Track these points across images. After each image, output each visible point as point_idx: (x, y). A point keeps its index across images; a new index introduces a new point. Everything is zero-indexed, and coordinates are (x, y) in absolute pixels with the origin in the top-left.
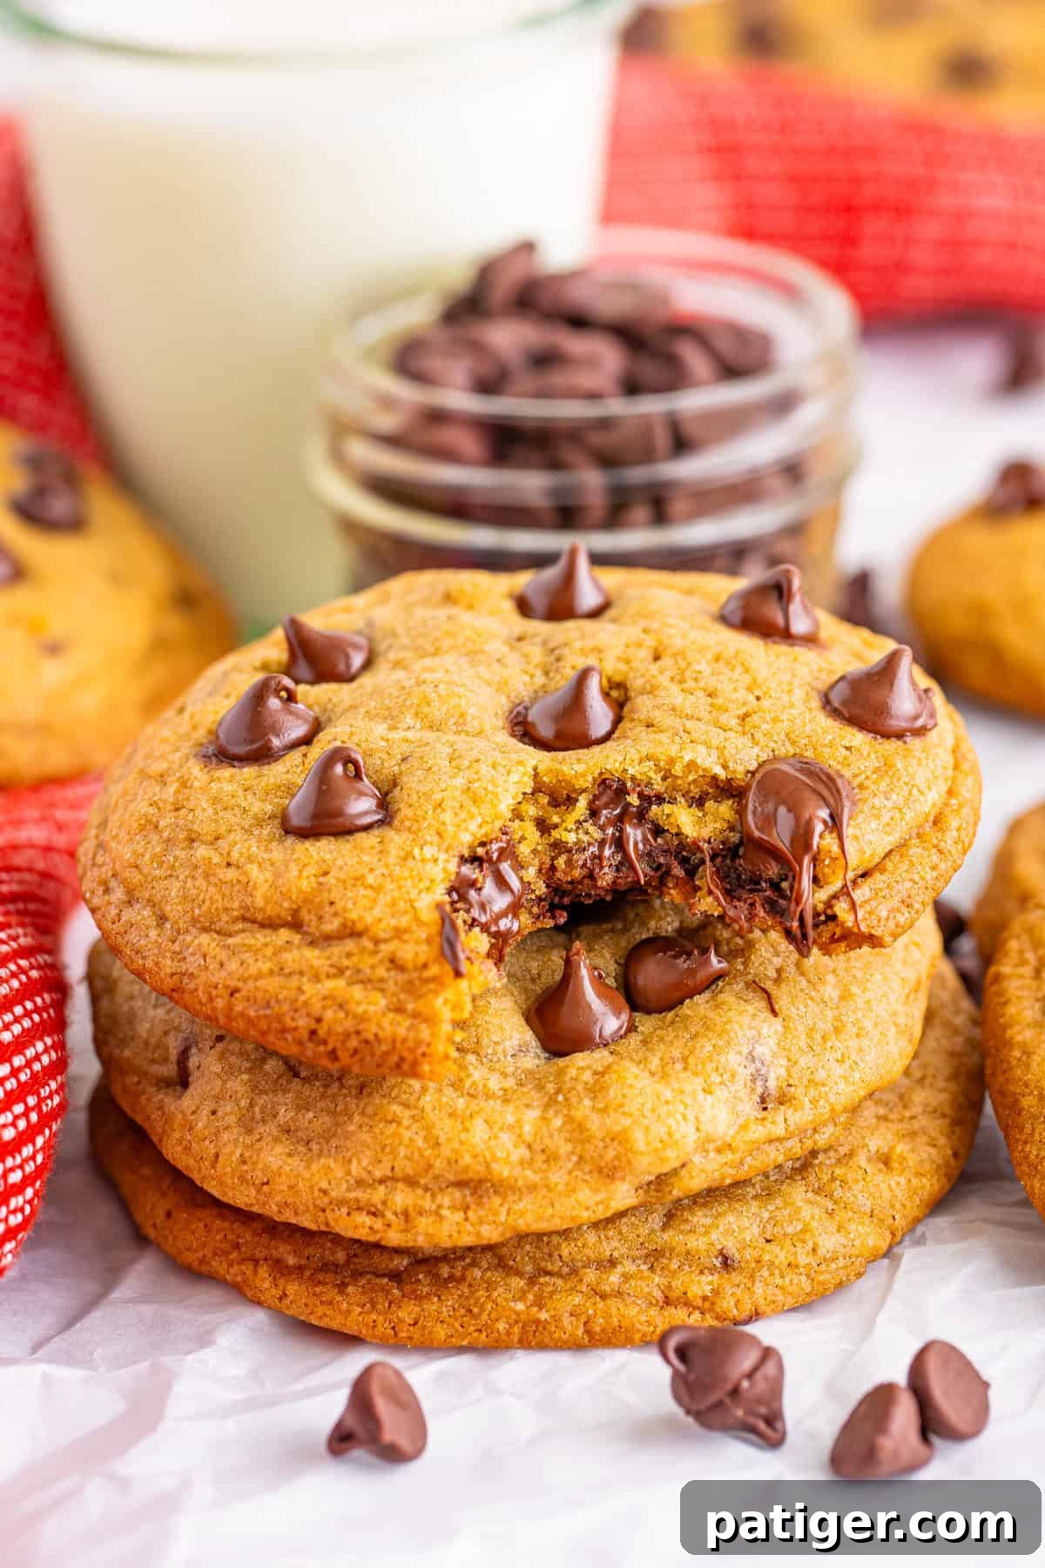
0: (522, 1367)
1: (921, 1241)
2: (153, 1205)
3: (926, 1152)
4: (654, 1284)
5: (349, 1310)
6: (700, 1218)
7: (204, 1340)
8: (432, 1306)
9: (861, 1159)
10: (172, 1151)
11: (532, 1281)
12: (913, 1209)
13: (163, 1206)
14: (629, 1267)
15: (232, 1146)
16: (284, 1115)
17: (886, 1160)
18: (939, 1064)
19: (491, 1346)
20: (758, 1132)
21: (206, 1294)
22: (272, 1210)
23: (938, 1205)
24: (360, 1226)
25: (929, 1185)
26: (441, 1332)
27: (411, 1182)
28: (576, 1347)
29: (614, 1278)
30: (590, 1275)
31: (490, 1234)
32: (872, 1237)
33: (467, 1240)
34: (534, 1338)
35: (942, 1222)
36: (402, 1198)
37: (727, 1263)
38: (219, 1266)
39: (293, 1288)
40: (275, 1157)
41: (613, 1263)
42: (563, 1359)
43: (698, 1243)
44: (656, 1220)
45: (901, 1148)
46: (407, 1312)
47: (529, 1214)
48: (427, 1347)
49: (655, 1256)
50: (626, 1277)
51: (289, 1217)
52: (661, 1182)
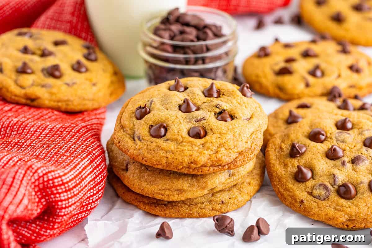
0: (188, 221)
1: (255, 198)
2: (121, 191)
3: (256, 182)
4: (210, 207)
5: (157, 211)
6: (218, 195)
7: (132, 216)
8: (172, 211)
9: (245, 184)
10: (126, 182)
11: (189, 206)
12: (254, 192)
13: (123, 191)
14: (206, 203)
15: (137, 182)
16: (146, 177)
17: (249, 184)
18: (258, 165)
19: (182, 217)
20: (229, 181)
21: (131, 207)
22: (144, 194)
23: (258, 191)
24: (160, 197)
25: (257, 188)
26: (173, 215)
27: (169, 190)
28: (197, 218)
29: (203, 206)
30: (199, 205)
31: (183, 199)
32: (247, 197)
33: (179, 200)
34: (190, 216)
35: (259, 194)
36: (167, 192)
37: (223, 203)
38: (133, 202)
39: (147, 207)
40: (144, 185)
41: (203, 203)
42: (195, 220)
43: (218, 199)
44: (211, 195)
45: (252, 181)
46: (167, 212)
47: (190, 195)
48: (171, 218)
49: (210, 202)
50: (206, 205)
51: (147, 195)
52: (212, 189)
